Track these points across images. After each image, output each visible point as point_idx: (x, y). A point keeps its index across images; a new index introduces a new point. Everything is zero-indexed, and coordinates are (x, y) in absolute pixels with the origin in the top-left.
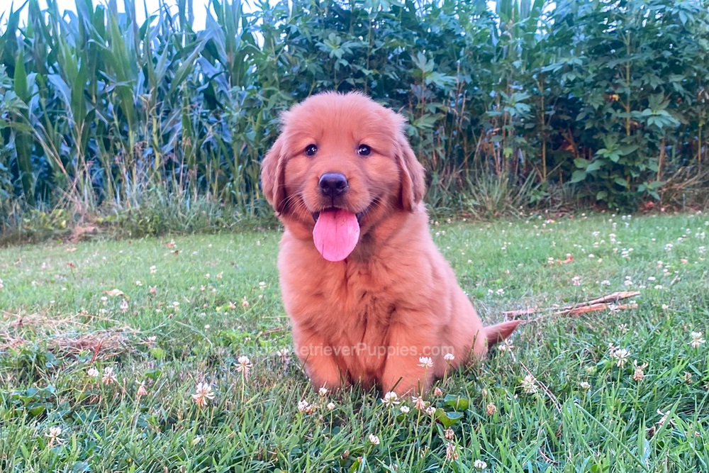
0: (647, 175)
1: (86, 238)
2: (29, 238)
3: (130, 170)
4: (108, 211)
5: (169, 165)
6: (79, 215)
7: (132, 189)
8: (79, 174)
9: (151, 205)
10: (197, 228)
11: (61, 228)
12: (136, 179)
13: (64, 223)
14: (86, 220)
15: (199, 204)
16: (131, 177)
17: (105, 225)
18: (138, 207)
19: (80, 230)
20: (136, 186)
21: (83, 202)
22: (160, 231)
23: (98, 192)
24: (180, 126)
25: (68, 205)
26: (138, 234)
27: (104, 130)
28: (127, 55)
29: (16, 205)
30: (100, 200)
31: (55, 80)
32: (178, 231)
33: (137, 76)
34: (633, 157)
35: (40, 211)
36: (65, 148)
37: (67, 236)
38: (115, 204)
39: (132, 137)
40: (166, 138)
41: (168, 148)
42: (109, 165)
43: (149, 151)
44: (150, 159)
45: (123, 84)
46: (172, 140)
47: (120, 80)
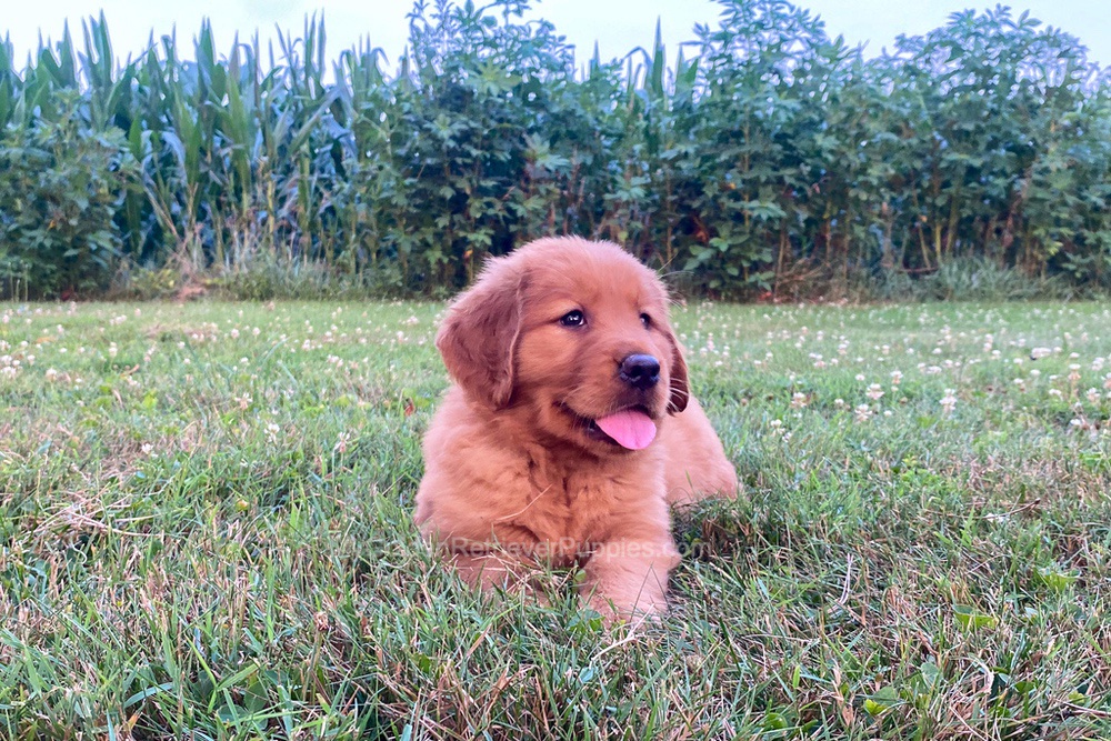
1: (193, 298)
2: (137, 296)
3: (241, 232)
4: (217, 274)
5: (284, 230)
6: (186, 276)
7: (242, 253)
8: (189, 235)
9: (259, 271)
10: (303, 294)
11: (168, 288)
12: (247, 243)
13: (171, 283)
14: (194, 281)
15: (306, 270)
16: (242, 240)
17: (212, 287)
18: (245, 270)
19: (187, 290)
20: (246, 250)
21: (192, 262)
22: (266, 295)
23: (207, 254)
24: (296, 191)
25: (176, 266)
26: (243, 297)
27: (218, 191)
28: (245, 116)
29: (125, 264)
30: (209, 260)
31: (169, 136)
32: (284, 296)
33: (253, 135)
34: (745, 246)
35: (149, 269)
36: (176, 208)
37: (173, 296)
38: (223, 267)
39: (246, 199)
40: (281, 200)
41: (284, 212)
42: (220, 227)
43: (263, 214)
44: (264, 222)
45: (239, 147)
46: (288, 204)
47: (237, 142)
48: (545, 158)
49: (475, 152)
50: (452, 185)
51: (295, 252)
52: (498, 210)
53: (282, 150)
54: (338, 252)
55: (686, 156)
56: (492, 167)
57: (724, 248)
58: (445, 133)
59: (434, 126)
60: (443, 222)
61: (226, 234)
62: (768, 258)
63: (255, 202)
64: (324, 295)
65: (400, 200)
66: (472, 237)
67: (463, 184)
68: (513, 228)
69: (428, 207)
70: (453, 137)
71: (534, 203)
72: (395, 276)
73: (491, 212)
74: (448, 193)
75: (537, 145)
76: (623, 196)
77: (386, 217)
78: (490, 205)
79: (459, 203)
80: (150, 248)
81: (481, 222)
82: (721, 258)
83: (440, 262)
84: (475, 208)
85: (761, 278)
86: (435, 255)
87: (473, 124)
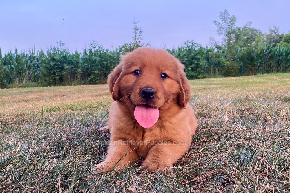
0: (98, 80)
1: (18, 88)
5: (30, 78)
6: (16, 85)
7: (24, 82)
9: (27, 84)
10: (33, 86)
14: (18, 86)
15: (33, 83)
16: (24, 80)
17: (20, 86)
18: (25, 84)
21: (17, 83)
22: (28, 87)
24: (31, 72)
25: (15, 84)
26: (25, 87)
27: (20, 73)
28: (24, 62)
29: (7, 84)
30: (19, 83)
31: (12, 66)
33: (25, 65)
34: (95, 77)
35: (11, 84)
36: (14, 76)
37: (15, 87)
38: (22, 84)
39: (24, 74)
40: (29, 74)
41: (30, 75)
42: (20, 78)
43: (27, 76)
44: (27, 77)
45: (23, 67)
46: (30, 74)
47: (22, 66)
48: (66, 67)
49: (56, 67)
50: (53, 71)
51: (32, 81)
52: (60, 74)
53: (29, 66)
54: (38, 81)
55: (86, 65)
56: (59, 68)
57: (92, 77)
58: (52, 64)
59: (50, 63)
60: (52, 76)
61: (21, 79)
62: (99, 79)
63: (25, 74)
64: (36, 86)
65: (46, 73)
66: (56, 78)
67: (55, 71)
68: (62, 76)
69: (50, 74)
70: (53, 65)
71: (65, 73)
72: (46, 83)
73: (59, 74)
74: (53, 72)
75: (65, 65)
76: (78, 71)
77: (45, 75)
78: (59, 73)
79: (54, 73)
80: (10, 81)
81: (58, 76)
82: (92, 79)
83: (52, 81)
84: (57, 74)
85: (97, 81)
86: (51, 80)
87: (56, 63)
